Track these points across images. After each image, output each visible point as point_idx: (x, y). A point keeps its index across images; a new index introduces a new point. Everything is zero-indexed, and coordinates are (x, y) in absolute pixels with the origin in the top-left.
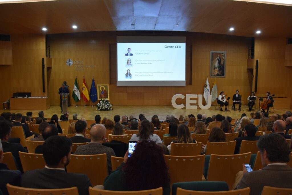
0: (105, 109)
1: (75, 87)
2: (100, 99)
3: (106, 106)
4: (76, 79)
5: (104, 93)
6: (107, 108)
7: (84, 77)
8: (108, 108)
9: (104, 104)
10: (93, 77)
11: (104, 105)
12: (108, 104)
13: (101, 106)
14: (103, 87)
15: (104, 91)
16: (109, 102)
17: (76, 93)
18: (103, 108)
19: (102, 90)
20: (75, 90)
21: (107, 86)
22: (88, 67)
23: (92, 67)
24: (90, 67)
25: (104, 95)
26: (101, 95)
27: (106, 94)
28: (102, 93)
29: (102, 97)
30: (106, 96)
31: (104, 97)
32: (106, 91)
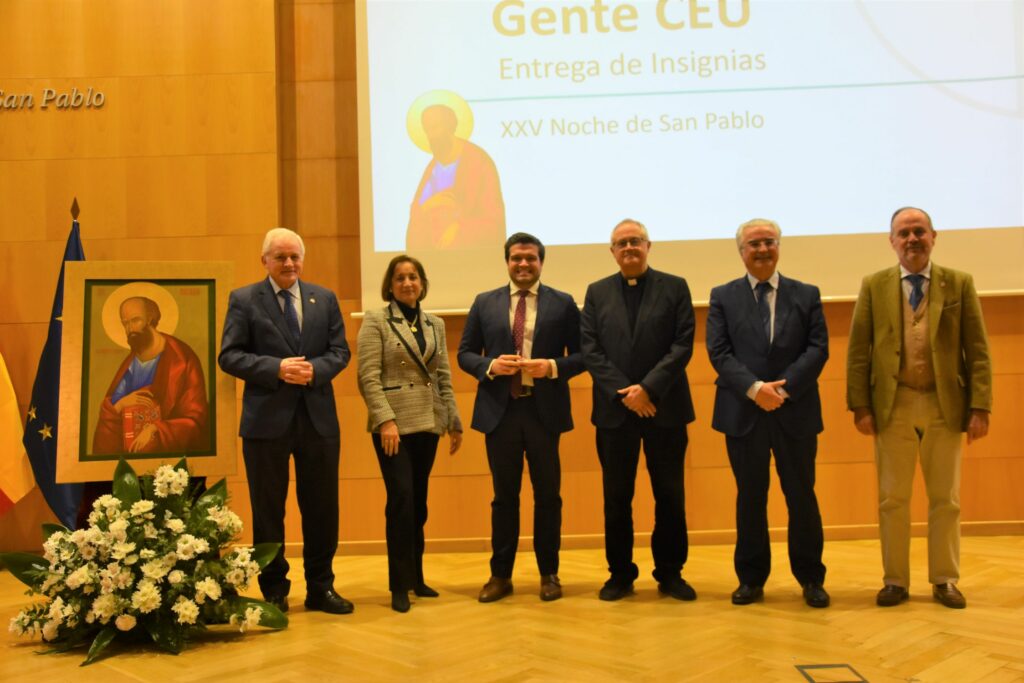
0: (126, 623)
3: (154, 570)
6: (164, 613)
8: (187, 610)
9: (134, 534)
10: (76, 211)
11: (123, 549)
12: (191, 545)
13: (81, 576)
15: (164, 358)
18: (101, 608)
19: (140, 341)
21: (211, 282)
22: (27, 104)
23: (72, 103)
24: (44, 108)
25: (158, 408)
26: (114, 402)
27: (191, 394)
28: (124, 377)
29: (128, 435)
30: (191, 418)
31: (156, 434)
32: (189, 354)
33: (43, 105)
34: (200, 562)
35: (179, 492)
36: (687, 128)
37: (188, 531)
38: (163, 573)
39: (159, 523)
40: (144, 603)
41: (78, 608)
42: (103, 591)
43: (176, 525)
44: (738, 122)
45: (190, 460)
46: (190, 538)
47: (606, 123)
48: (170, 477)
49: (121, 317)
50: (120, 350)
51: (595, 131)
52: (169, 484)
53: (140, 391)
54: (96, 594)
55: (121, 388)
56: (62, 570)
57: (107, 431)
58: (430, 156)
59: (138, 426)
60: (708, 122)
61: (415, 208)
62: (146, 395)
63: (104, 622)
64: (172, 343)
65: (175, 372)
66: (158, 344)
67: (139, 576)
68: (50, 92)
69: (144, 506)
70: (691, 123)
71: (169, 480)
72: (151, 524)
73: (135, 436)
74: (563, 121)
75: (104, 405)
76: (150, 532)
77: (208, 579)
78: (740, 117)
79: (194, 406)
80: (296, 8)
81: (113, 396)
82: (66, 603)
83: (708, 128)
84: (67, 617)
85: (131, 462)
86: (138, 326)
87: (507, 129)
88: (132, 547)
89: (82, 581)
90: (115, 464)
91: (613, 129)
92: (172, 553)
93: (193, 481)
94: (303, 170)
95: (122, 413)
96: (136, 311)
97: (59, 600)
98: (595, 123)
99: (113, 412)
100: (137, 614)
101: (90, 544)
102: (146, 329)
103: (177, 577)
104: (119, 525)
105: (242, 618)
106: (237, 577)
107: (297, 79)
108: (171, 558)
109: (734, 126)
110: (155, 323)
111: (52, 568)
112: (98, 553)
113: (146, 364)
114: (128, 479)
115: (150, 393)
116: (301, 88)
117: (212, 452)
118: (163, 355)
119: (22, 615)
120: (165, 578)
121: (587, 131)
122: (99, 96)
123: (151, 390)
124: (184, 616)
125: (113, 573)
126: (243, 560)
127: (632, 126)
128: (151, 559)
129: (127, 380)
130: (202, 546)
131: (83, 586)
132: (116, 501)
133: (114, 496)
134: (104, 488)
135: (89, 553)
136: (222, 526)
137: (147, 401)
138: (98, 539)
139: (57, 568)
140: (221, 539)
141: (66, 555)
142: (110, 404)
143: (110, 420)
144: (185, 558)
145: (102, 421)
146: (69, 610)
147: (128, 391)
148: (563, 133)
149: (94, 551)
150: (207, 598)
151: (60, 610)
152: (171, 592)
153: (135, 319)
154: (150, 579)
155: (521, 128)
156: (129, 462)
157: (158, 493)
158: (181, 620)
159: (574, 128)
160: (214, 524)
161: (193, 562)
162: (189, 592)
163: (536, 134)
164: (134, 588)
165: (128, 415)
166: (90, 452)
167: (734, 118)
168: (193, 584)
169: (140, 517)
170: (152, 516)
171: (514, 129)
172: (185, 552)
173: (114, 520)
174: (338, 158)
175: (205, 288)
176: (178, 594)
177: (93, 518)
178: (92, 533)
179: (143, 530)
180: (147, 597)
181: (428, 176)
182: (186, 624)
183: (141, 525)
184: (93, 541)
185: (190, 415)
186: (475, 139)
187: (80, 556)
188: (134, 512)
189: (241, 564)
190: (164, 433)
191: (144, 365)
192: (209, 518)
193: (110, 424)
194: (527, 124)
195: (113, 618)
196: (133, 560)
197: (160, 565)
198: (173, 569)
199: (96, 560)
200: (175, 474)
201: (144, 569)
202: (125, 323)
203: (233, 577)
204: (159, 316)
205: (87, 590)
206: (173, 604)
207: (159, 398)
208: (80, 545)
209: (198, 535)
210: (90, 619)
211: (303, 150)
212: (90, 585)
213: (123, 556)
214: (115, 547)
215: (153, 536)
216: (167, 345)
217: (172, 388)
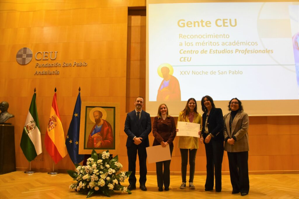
0: (97, 189)
1: (30, 118)
2: (89, 152)
3: (103, 176)
4: (35, 95)
5: (101, 131)
6: (106, 187)
7: (55, 90)
8: (111, 186)
9: (98, 167)
10: (80, 90)
11: (96, 171)
12: (111, 171)
13: (86, 177)
14: (101, 110)
16: (118, 164)
17: (30, 134)
18: (91, 184)
19: (98, 121)
20: (29, 124)
21: (114, 108)
22: (70, 65)
23: (80, 65)
24: (74, 66)
25: (102, 137)
26: (92, 136)
27: (109, 134)
28: (94, 130)
29: (95, 144)
30: (110, 140)
31: (101, 144)
32: (109, 124)
33: (74, 65)
34: (113, 175)
35: (108, 158)
36: (225, 74)
37: (110, 167)
38: (105, 177)
39: (104, 165)
40: (101, 184)
41: (85, 184)
42: (92, 181)
43: (108, 166)
44: (236, 73)
45: (109, 150)
46: (111, 169)
47: (205, 72)
48: (105, 154)
49: (94, 115)
50: (93, 123)
51: (203, 74)
52: (105, 156)
53: (98, 133)
54: (90, 181)
55: (93, 132)
56: (81, 175)
57: (90, 142)
58: (163, 79)
59: (97, 142)
60: (229, 73)
61: (159, 91)
62: (99, 134)
63: (92, 188)
64: (105, 122)
65: (106, 129)
66: (102, 122)
67: (99, 177)
68: (75, 63)
69: (100, 161)
70: (225, 73)
71: (106, 155)
72: (102, 165)
73: (97, 144)
74: (195, 71)
75: (89, 136)
76: (102, 167)
77: (116, 179)
78: (237, 71)
79: (110, 137)
80: (131, 44)
81: (91, 134)
82: (83, 183)
83: (229, 74)
84: (83, 186)
85: (96, 150)
86: (97, 118)
87: (181, 73)
88: (98, 171)
89: (87, 178)
90: (92, 150)
91: (207, 74)
92: (107, 173)
93: (111, 155)
94: (132, 81)
95: (93, 139)
96: (97, 114)
97: (81, 182)
98: (203, 72)
99: (91, 138)
100: (100, 187)
101: (88, 169)
102: (99, 118)
103: (108, 178)
104: (94, 165)
105: (122, 190)
106: (122, 179)
107: (131, 60)
108: (107, 174)
109: (235, 74)
110: (101, 117)
111: (78, 174)
112: (90, 171)
113: (99, 127)
114: (95, 154)
115: (100, 134)
116: (132, 62)
117: (114, 149)
118: (103, 125)
119: (72, 185)
120: (106, 178)
121: (201, 74)
122: (86, 63)
123: (100, 133)
124: (111, 188)
125: (94, 177)
126: (123, 175)
127: (211, 73)
128: (102, 174)
129: (95, 130)
130: (114, 171)
131: (87, 179)
132: (93, 159)
133: (92, 158)
134: (89, 156)
135: (88, 171)
136: (118, 166)
137: (99, 135)
138: (90, 168)
139: (79, 174)
140: (118, 169)
141: (82, 172)
142: (91, 136)
143: (91, 140)
144: (110, 174)
145: (89, 140)
146: (84, 185)
147: (95, 133)
148: (195, 74)
149: (89, 171)
150: (115, 184)
151: (82, 185)
152: (107, 182)
153: (97, 116)
154: (102, 179)
155: (185, 73)
156: (95, 150)
157: (103, 158)
158: (110, 189)
159: (197, 73)
160: (116, 166)
161: (112, 175)
162: (111, 182)
163: (188, 74)
164: (98, 181)
165: (95, 139)
166: (86, 147)
167: (235, 72)
168: (112, 180)
169: (99, 163)
170: (102, 163)
171: (183, 73)
172: (110, 173)
173: (93, 164)
174: (140, 79)
175: (113, 109)
176: (109, 182)
177: (88, 163)
178: (88, 167)
179: (100, 167)
180: (102, 183)
181: (162, 83)
182: (111, 190)
183: (100, 165)
184: (89, 169)
185: (109, 139)
186: (174, 75)
187: (85, 172)
188: (98, 162)
189: (123, 176)
190: (103, 144)
191: (98, 127)
192: (115, 165)
193: (91, 141)
194: (186, 72)
195: (94, 187)
196: (98, 174)
197: (104, 175)
198: (107, 176)
199: (89, 173)
200: (107, 154)
201: (101, 176)
202: (94, 117)
203: (121, 179)
204: (102, 115)
205: (88, 180)
206: (108, 185)
207: (102, 135)
208: (86, 169)
209: (113, 169)
210: (88, 187)
211: (132, 76)
212: (88, 179)
213: (96, 173)
214: (94, 171)
215: (103, 168)
216: (104, 122)
217: (105, 133)
